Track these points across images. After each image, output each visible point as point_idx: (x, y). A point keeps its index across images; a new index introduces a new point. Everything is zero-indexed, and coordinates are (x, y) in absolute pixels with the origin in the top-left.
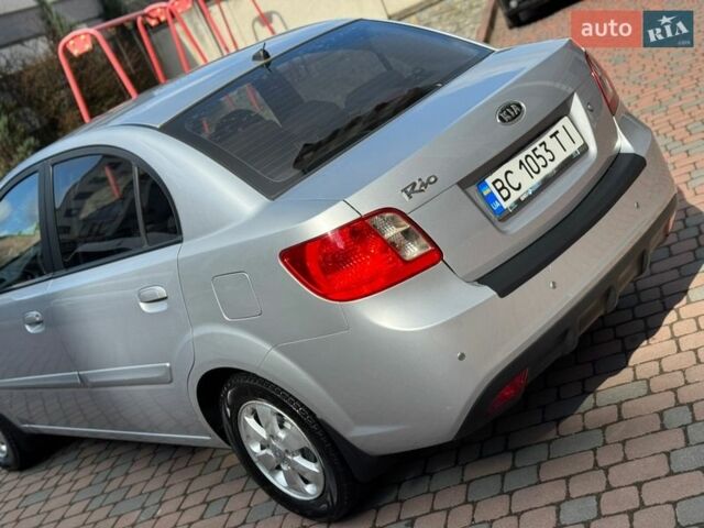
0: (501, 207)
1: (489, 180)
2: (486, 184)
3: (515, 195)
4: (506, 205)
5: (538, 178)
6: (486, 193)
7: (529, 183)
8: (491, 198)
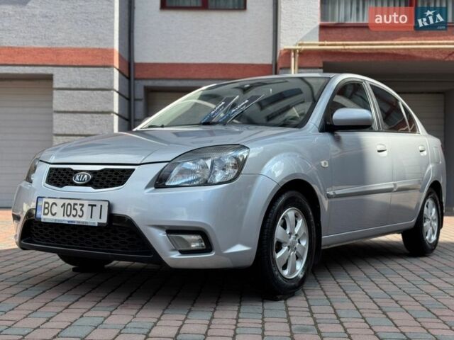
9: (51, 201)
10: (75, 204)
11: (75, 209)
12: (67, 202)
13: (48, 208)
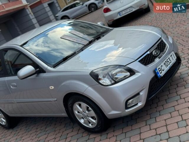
9: (160, 67)
10: (167, 60)
11: (168, 62)
12: (164, 62)
13: (161, 70)
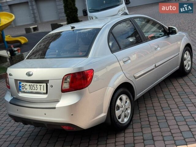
0: (21, 90)
1: (22, 83)
2: (21, 83)
3: (24, 90)
4: (22, 90)
5: (31, 90)
6: (20, 85)
7: (29, 90)
8: (20, 86)
